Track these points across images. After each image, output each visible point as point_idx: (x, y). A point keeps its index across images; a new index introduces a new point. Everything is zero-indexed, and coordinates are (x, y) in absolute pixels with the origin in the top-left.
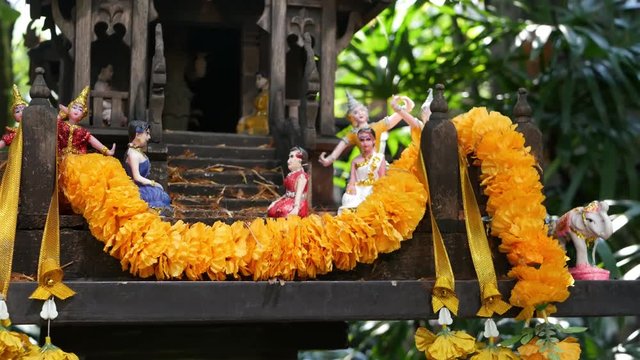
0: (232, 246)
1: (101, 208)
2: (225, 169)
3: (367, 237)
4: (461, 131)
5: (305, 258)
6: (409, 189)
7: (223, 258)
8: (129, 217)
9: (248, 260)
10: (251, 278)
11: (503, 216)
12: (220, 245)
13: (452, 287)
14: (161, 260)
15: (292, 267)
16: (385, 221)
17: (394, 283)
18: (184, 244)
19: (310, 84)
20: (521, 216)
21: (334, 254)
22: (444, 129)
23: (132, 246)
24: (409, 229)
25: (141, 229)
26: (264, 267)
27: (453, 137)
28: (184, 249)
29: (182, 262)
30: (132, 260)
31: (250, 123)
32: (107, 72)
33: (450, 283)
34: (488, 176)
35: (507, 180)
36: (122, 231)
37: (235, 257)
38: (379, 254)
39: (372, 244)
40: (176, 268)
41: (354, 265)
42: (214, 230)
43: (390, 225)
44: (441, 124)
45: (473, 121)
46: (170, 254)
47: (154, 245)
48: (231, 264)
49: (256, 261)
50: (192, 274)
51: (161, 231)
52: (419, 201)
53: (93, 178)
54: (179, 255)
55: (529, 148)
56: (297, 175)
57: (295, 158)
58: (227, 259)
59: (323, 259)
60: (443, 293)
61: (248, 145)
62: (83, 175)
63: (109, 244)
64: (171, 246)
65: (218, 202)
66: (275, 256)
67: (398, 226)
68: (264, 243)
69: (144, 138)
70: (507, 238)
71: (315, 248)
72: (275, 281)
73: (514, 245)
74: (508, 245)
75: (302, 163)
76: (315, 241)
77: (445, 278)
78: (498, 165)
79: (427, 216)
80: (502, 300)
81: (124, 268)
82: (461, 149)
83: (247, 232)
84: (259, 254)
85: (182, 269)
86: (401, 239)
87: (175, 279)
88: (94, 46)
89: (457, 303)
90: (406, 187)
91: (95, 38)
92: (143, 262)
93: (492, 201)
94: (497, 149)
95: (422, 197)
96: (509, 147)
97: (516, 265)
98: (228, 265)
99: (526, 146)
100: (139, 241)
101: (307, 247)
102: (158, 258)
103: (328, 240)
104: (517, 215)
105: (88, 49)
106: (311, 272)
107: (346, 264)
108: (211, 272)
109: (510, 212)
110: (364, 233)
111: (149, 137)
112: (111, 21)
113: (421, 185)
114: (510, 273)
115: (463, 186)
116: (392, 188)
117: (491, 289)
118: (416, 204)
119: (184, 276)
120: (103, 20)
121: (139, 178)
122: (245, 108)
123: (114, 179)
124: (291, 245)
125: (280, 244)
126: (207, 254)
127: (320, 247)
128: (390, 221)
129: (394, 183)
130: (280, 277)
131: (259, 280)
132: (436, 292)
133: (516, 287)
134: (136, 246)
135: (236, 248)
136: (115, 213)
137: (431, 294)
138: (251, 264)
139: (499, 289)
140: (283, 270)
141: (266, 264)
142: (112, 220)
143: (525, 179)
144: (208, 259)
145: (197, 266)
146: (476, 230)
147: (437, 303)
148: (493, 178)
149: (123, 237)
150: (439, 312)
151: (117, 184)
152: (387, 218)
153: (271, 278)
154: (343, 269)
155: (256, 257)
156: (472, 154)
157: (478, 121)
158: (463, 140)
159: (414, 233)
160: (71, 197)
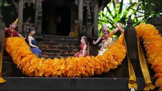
0: (60, 66)
1: (16, 53)
2: (63, 45)
3: (106, 63)
4: (137, 30)
5: (85, 70)
6: (120, 48)
7: (56, 69)
8: (25, 56)
9: (65, 70)
10: (66, 77)
11: (152, 56)
12: (55, 65)
13: (135, 80)
14: (35, 70)
15: (80, 73)
16: (112, 58)
17: (115, 79)
18: (43, 65)
19: (88, 17)
20: (158, 57)
21: (94, 69)
22: (131, 29)
23: (26, 65)
24: (120, 61)
25: (29, 60)
26: (70, 73)
27: (134, 32)
28: (43, 67)
29: (43, 71)
30: (26, 70)
31: (73, 34)
32: (30, 19)
33: (134, 79)
34: (146, 44)
35: (153, 45)
36: (23, 60)
37: (61, 69)
38: (110, 69)
39: (108, 66)
40: (41, 73)
41: (101, 73)
42: (54, 61)
43: (113, 59)
44: (131, 28)
45: (141, 27)
46: (38, 68)
47: (33, 65)
48: (59, 72)
49: (68, 71)
50: (46, 75)
51: (36, 61)
52: (124, 52)
53: (15, 44)
54: (41, 69)
55: (160, 35)
56: (83, 45)
57: (83, 39)
58: (58, 70)
59: (91, 71)
60: (132, 82)
61: (71, 39)
62: (12, 43)
63: (18, 65)
64: (39, 65)
65: (59, 54)
66: (74, 69)
67: (116, 60)
68: (70, 65)
69: (33, 32)
70: (154, 64)
71: (88, 66)
72: (74, 77)
73: (156, 66)
74: (154, 66)
75: (85, 41)
76: (88, 64)
77: (133, 77)
78: (150, 40)
79: (126, 57)
80: (153, 85)
81: (24, 73)
82: (137, 36)
83: (65, 61)
84: (68, 68)
85: (43, 73)
86: (117, 64)
87: (41, 77)
88: (24, 10)
89: (137, 86)
90: (119, 47)
91: (25, 7)
92: (29, 71)
93: (148, 52)
94: (149, 35)
95: (124, 50)
96: (153, 34)
97: (157, 73)
98: (58, 72)
99: (159, 34)
100: (28, 64)
101: (85, 66)
102: (34, 70)
103: (93, 64)
104: (157, 56)
105: (22, 10)
106: (87, 75)
107: (99, 72)
108: (53, 75)
109: (154, 55)
110: (105, 62)
111: (35, 32)
112: (29, 2)
113: (124, 47)
114: (155, 76)
115: (138, 48)
116: (114, 47)
117: (148, 81)
118: (122, 53)
119: (44, 76)
120: (27, 2)
121: (31, 45)
122: (71, 30)
123: (22, 44)
124: (80, 65)
125: (76, 65)
126: (51, 68)
127: (90, 66)
128: (114, 58)
129: (115, 46)
130: (76, 76)
131: (69, 77)
132: (129, 82)
133: (157, 80)
134: (27, 65)
135: (61, 66)
136: (21, 55)
137: (128, 82)
138: (66, 72)
139: (151, 81)
140: (77, 74)
141: (71, 72)
142: (20, 57)
143: (159, 45)
144: (51, 70)
145: (48, 72)
146: (143, 61)
147: (130, 86)
148: (148, 45)
149: (23, 62)
150: (131, 88)
151: (22, 46)
152: (112, 57)
153: (73, 77)
154: (98, 74)
155: (68, 69)
156: (141, 37)
157: (143, 26)
158: (138, 33)
159: (122, 62)
160: (8, 51)
